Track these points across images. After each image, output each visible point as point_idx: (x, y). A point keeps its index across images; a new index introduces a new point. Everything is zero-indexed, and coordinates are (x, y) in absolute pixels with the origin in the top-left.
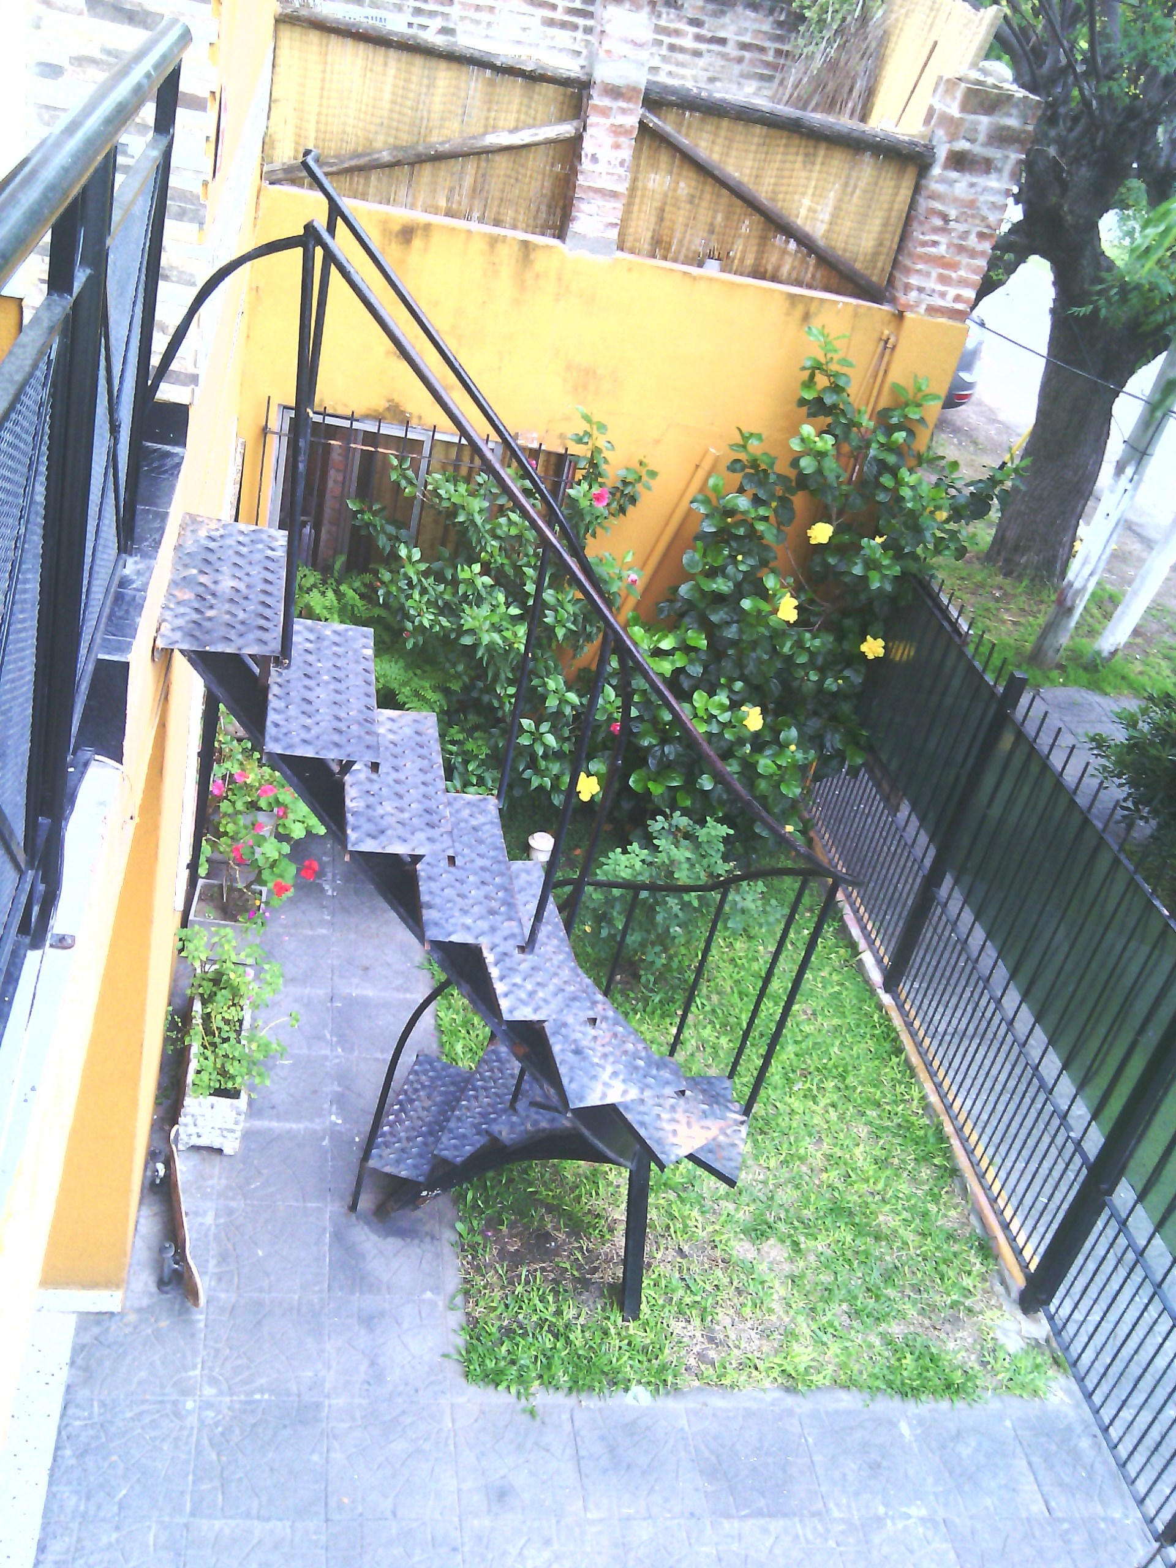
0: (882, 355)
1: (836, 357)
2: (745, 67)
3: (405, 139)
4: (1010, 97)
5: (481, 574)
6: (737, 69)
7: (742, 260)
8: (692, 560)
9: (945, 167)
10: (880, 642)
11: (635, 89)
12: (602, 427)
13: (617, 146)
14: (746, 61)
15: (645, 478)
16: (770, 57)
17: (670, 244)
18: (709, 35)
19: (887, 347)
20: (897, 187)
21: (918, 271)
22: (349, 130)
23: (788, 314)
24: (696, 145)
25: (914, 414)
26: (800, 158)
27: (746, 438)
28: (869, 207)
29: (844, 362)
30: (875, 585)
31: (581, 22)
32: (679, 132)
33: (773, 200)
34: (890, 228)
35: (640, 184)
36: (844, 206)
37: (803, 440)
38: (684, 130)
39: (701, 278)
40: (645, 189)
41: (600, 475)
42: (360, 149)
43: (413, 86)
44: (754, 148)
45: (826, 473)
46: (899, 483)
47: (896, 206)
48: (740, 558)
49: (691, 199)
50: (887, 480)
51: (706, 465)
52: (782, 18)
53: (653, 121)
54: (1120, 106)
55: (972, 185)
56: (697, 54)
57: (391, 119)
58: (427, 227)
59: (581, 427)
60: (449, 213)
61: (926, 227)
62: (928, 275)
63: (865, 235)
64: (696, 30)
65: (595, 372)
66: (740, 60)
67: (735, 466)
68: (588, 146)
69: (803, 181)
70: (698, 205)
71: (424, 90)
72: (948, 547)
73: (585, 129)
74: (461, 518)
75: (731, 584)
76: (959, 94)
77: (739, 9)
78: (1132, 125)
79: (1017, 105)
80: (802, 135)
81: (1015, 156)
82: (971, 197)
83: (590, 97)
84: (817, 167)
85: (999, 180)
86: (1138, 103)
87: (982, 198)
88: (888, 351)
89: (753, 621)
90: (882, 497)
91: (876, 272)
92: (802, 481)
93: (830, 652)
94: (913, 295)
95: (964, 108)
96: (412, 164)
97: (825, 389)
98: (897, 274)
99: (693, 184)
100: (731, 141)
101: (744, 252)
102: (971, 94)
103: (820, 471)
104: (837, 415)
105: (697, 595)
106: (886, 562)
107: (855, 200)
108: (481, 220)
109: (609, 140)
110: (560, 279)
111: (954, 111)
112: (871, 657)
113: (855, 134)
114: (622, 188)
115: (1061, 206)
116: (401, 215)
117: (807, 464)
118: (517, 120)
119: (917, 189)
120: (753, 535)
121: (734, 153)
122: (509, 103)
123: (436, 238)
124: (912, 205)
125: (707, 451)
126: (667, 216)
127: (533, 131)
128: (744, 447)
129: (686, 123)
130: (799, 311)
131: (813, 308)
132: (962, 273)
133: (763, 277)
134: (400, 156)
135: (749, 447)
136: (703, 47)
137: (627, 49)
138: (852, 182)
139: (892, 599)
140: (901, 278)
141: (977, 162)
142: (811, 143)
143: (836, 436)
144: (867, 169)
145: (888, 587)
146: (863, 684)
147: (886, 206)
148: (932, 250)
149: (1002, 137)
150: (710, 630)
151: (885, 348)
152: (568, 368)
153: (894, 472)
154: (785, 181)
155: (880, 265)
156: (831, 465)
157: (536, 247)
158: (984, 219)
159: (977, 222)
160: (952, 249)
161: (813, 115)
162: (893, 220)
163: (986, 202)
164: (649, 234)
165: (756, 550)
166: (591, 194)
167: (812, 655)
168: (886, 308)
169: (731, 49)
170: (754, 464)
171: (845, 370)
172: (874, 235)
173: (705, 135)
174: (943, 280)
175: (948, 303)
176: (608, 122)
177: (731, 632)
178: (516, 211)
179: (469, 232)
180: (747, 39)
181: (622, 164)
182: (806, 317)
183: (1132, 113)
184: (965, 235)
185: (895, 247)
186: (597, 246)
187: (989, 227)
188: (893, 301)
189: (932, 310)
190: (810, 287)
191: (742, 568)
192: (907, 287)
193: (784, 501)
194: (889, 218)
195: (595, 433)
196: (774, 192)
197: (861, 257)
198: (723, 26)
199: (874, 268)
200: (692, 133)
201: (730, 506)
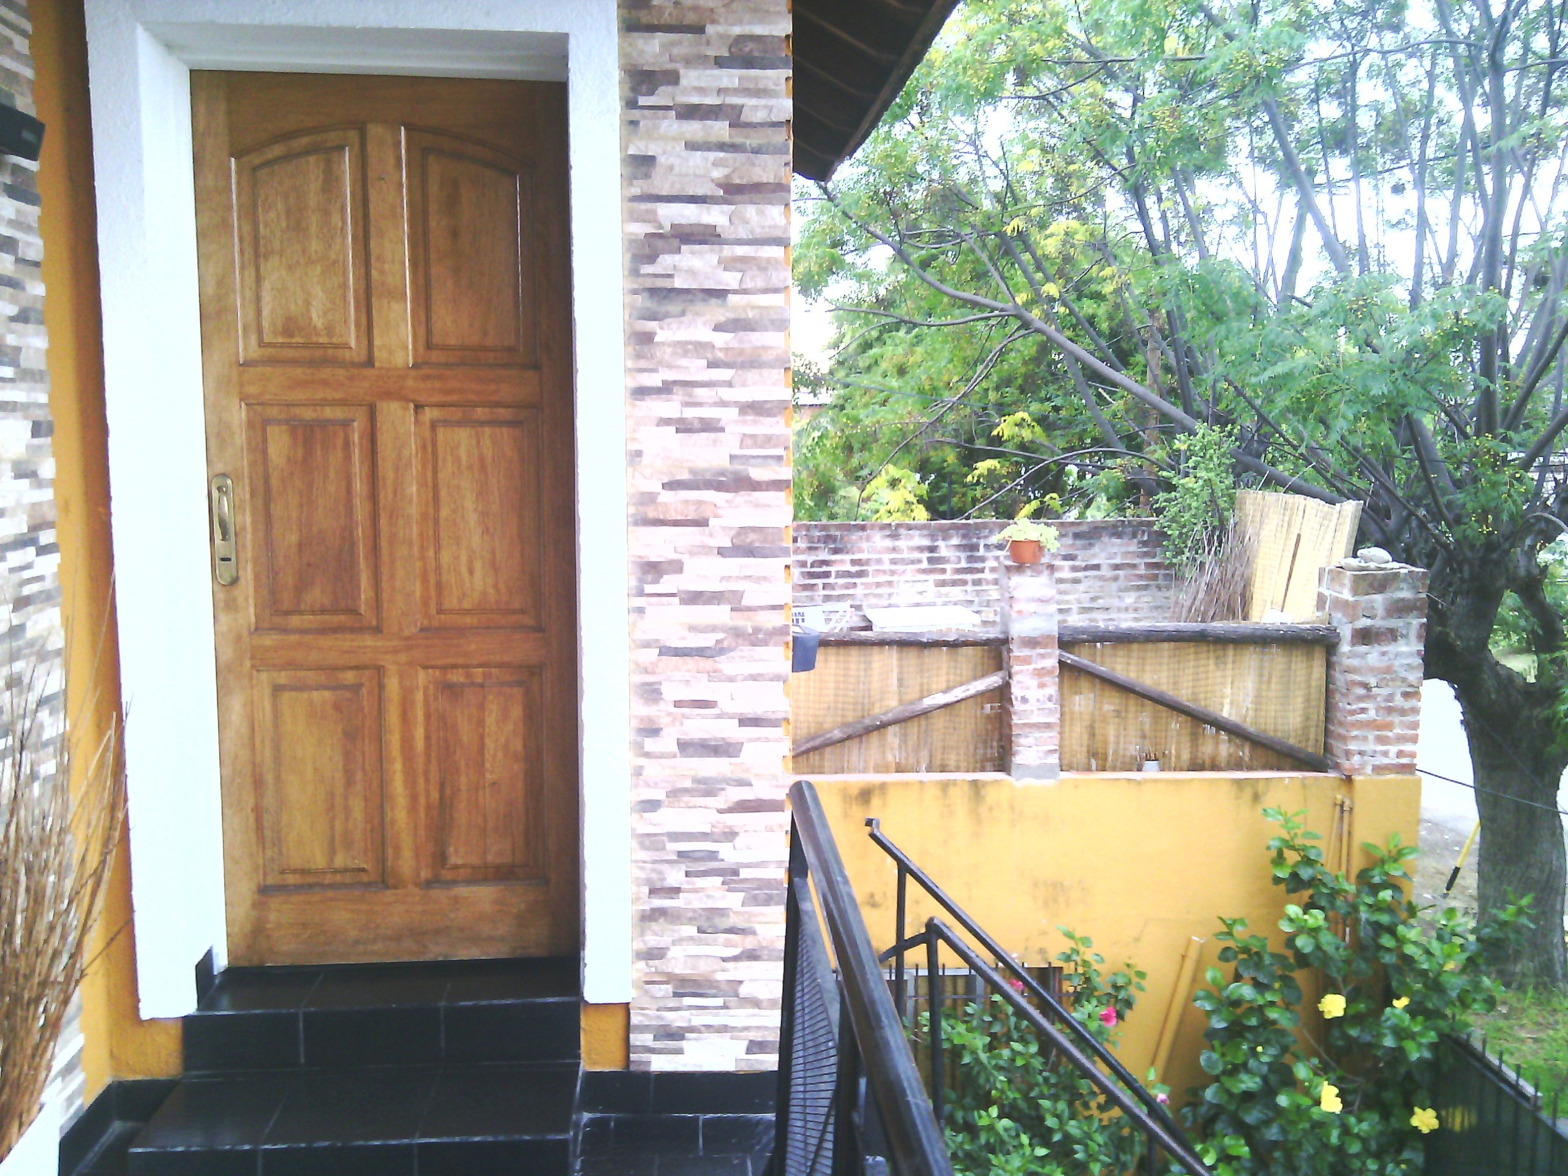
0: (1341, 818)
1: (1300, 832)
2: (1121, 583)
3: (850, 717)
4: (1397, 575)
5: (1000, 1117)
6: (1114, 586)
7: (1178, 757)
8: (1209, 1059)
9: (1353, 644)
10: (1431, 1113)
11: (1049, 637)
12: (1086, 941)
13: (1042, 686)
14: (1122, 578)
15: (1135, 980)
16: (1142, 571)
17: (1106, 755)
18: (1084, 564)
19: (1343, 810)
20: (1310, 667)
21: (1355, 738)
22: (802, 718)
23: (1237, 798)
24: (1113, 669)
25: (1395, 871)
26: (1212, 661)
27: (1230, 926)
28: (1288, 689)
29: (1307, 835)
30: (1414, 1056)
31: (969, 577)
32: (1094, 661)
33: (1195, 700)
34: (1314, 703)
35: (1066, 710)
36: (1264, 694)
37: (1291, 920)
38: (1098, 659)
39: (1145, 781)
40: (1072, 713)
41: (1095, 989)
42: (813, 731)
43: (852, 673)
44: (1165, 660)
45: (1326, 947)
46: (1401, 941)
47: (1314, 684)
48: (1260, 1049)
49: (1118, 713)
50: (1387, 941)
51: (1193, 954)
52: (1145, 538)
53: (1070, 658)
54: (1478, 544)
55: (1384, 654)
56: (1076, 581)
57: (836, 702)
58: (883, 787)
59: (1067, 945)
60: (899, 769)
61: (1351, 698)
62: (1365, 738)
63: (1291, 715)
64: (1071, 563)
65: (1062, 885)
66: (1116, 579)
67: (1226, 955)
68: (1016, 691)
69: (1219, 680)
70: (1126, 718)
71: (862, 673)
72: (1474, 1000)
73: (1010, 676)
74: (966, 1060)
75: (1258, 1079)
76: (1347, 582)
77: (1105, 539)
78: (1494, 556)
79: (1405, 580)
80: (1208, 642)
81: (1416, 622)
82: (1385, 664)
83: (1010, 651)
84: (1230, 666)
85: (1408, 644)
86: (1493, 537)
87: (1397, 663)
88: (1346, 815)
89: (1293, 1117)
90: (1388, 959)
91: (1311, 743)
92: (1302, 960)
93: (1381, 1133)
94: (1356, 759)
95: (1355, 593)
96: (860, 736)
97: (1297, 864)
98: (1331, 741)
99: (1117, 701)
100: (1144, 659)
101: (1178, 750)
102: (1357, 580)
103: (1318, 947)
104: (1316, 887)
105: (1225, 1098)
106: (1417, 1029)
107: (1273, 686)
108: (929, 769)
109: (1034, 683)
110: (1012, 807)
111: (1347, 595)
112: (1425, 1130)
113: (1258, 633)
114: (1054, 719)
115: (1448, 634)
116: (858, 779)
117: (1303, 943)
118: (948, 681)
119: (1329, 666)
120: (1267, 1024)
121: (1148, 668)
122: (938, 668)
123: (892, 793)
124: (1329, 680)
125: (1189, 941)
126: (1097, 732)
127: (963, 688)
128: (1230, 934)
129: (1098, 654)
130: (1248, 793)
131: (1261, 788)
132: (1398, 731)
133: (1202, 768)
134: (850, 731)
135: (1235, 934)
136: (1079, 575)
137: (1033, 607)
138: (1266, 672)
139: (1432, 1066)
140: (1338, 746)
141: (1383, 634)
142: (1219, 647)
143: (1322, 909)
144: (1277, 658)
145: (1427, 1055)
146: (1427, 1160)
147: (1303, 685)
148: (1362, 717)
149: (1399, 609)
150: (1246, 1132)
151: (1342, 811)
152: (1035, 885)
153: (1391, 930)
154: (1202, 683)
155: (1312, 736)
156: (1327, 939)
157: (985, 784)
158: (1404, 680)
159: (1398, 683)
160: (1381, 712)
161: (1214, 624)
162: (1314, 696)
163: (1401, 665)
164: (1085, 749)
165: (1272, 1037)
166: (1027, 730)
167: (1364, 1141)
168: (1332, 774)
169: (1105, 572)
170: (1246, 950)
171: (1309, 843)
172: (1299, 712)
173: (1119, 660)
174: (1381, 740)
175: (1392, 760)
176: (1031, 667)
177: (1273, 1133)
178: (958, 754)
179: (921, 782)
180: (1118, 561)
181: (1050, 699)
182: (1256, 797)
183: (1490, 546)
184: (1390, 698)
185: (1322, 718)
186: (1041, 772)
187: (1411, 686)
188: (1337, 767)
189: (1378, 769)
190: (1250, 768)
191: (1265, 1059)
192: (1348, 754)
193: (1285, 980)
194: (1309, 694)
195: (1082, 949)
196: (1194, 693)
197: (1292, 734)
198: (1094, 556)
199: (1307, 740)
200: (1108, 660)
201: (1234, 997)
